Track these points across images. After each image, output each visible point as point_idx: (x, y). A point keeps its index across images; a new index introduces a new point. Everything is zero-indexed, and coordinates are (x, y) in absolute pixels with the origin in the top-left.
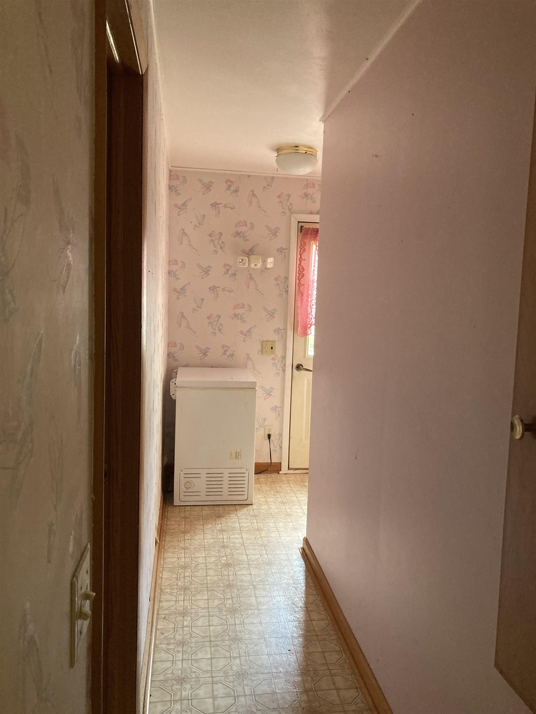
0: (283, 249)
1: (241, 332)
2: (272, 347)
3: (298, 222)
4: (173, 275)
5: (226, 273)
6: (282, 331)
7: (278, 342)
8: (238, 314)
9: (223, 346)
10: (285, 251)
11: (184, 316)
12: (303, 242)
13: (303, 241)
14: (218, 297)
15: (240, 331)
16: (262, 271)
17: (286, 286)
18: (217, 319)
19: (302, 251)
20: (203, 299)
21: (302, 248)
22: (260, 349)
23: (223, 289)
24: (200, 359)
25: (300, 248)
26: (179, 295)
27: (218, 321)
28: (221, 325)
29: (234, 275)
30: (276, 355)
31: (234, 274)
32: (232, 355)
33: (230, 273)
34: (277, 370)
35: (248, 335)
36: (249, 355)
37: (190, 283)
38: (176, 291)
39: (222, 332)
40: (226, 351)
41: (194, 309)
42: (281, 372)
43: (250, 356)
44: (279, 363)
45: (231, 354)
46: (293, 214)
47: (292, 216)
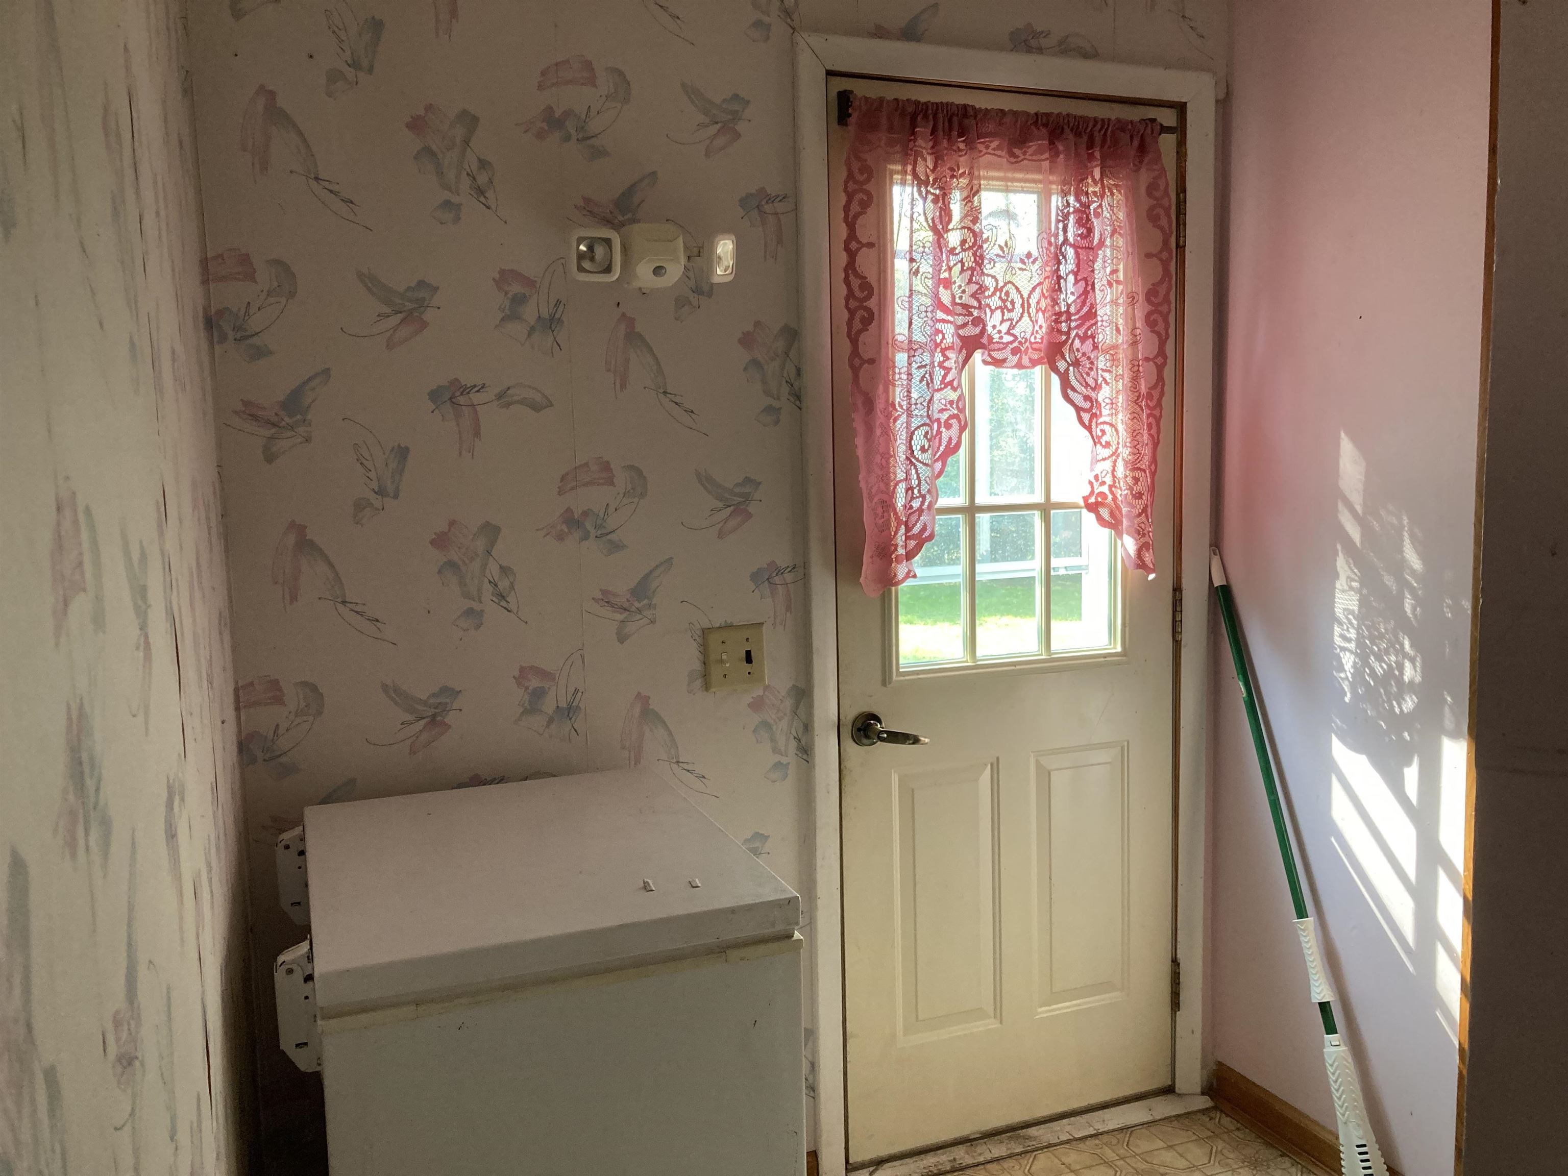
0: (771, 200)
1: (606, 599)
2: (748, 653)
3: (830, 73)
4: (231, 335)
5: (512, 316)
6: (789, 577)
7: (774, 624)
8: (585, 514)
9: (523, 673)
10: (780, 207)
11: (312, 544)
12: (856, 166)
13: (858, 158)
14: (477, 433)
15: (598, 595)
16: (681, 302)
17: (793, 372)
18: (480, 544)
19: (855, 207)
20: (402, 453)
21: (855, 192)
22: (697, 665)
23: (500, 396)
24: (413, 752)
25: (845, 190)
26: (271, 438)
27: (489, 553)
28: (505, 570)
29: (551, 323)
30: (766, 688)
31: (552, 319)
32: (569, 711)
33: (530, 312)
34: (775, 750)
35: (639, 611)
36: (647, 698)
37: (327, 371)
38: (254, 417)
39: (513, 606)
40: (538, 694)
41: (360, 506)
42: (791, 758)
43: (654, 705)
44: (780, 719)
45: (563, 704)
46: (805, 35)
47: (802, 43)
